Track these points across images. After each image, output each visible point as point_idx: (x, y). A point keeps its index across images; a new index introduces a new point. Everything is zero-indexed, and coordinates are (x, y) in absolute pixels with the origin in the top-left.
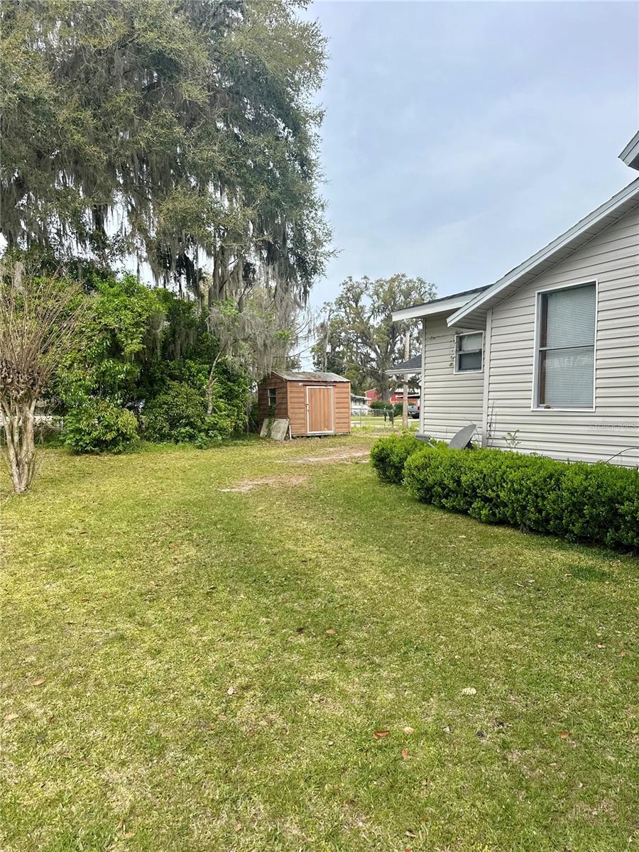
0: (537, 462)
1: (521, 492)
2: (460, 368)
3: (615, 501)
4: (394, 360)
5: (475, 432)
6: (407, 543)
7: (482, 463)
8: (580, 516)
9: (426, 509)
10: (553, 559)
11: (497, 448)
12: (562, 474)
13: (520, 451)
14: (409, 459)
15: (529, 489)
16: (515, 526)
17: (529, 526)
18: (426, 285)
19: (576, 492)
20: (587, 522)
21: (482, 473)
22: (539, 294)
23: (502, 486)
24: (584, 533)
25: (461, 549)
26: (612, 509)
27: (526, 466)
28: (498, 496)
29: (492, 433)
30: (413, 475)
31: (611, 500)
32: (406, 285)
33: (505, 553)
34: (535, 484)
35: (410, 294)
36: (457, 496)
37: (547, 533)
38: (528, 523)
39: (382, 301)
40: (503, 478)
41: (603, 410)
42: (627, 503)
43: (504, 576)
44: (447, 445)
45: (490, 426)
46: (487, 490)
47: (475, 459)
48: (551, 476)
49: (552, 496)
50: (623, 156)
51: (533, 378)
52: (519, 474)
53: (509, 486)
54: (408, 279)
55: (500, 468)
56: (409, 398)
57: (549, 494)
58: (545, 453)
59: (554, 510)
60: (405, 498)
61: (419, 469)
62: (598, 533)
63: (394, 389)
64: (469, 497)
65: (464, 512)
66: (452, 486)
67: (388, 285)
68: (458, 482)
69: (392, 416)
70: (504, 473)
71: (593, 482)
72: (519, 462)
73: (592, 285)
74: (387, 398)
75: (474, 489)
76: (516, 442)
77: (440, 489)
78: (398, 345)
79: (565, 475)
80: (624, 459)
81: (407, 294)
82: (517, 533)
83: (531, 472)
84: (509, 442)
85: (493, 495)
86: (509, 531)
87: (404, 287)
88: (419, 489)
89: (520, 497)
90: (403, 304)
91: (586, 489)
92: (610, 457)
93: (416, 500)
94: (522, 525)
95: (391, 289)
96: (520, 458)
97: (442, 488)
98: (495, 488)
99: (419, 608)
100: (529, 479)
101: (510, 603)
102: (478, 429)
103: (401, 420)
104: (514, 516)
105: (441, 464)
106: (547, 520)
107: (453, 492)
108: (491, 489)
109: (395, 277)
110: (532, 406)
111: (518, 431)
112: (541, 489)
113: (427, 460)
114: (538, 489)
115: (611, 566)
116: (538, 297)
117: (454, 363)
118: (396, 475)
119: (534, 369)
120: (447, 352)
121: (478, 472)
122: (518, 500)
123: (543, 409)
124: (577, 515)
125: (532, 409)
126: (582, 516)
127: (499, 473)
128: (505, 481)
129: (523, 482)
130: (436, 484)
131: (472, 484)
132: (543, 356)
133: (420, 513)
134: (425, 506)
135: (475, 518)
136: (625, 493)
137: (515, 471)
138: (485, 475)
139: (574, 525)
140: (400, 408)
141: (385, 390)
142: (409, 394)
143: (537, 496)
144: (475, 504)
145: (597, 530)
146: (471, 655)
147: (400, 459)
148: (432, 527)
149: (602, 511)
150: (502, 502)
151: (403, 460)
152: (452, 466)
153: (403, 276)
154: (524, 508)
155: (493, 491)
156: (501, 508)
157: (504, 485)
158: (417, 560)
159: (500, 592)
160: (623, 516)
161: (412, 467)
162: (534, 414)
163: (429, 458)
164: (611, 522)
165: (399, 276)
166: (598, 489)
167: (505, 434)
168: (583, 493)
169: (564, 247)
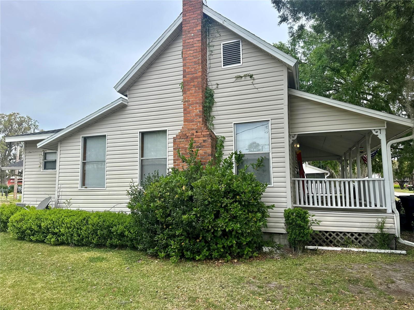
0: (79, 213)
1: (70, 228)
2: (45, 168)
3: (110, 227)
4: (10, 160)
5: (50, 200)
6: (6, 262)
7: (53, 216)
8: (96, 235)
9: (20, 243)
10: (83, 256)
11: (61, 208)
12: (89, 217)
13: (71, 208)
14: (12, 217)
15: (74, 226)
16: (68, 244)
17: (74, 243)
18: (32, 121)
19: (95, 225)
20: (99, 238)
21: (52, 221)
22: (82, 137)
23: (62, 226)
24: (98, 243)
25: (37, 260)
26: (109, 230)
27: (74, 216)
28: (60, 231)
29: (60, 201)
30: (14, 226)
31: (109, 227)
32: (19, 119)
33: (60, 258)
34: (77, 223)
35: (22, 124)
36: (39, 234)
37: (83, 245)
38: (74, 242)
39: (4, 126)
40: (62, 222)
41: (109, 188)
42: (114, 227)
43: (58, 268)
44: (35, 208)
45: (58, 197)
46: (54, 229)
47: (49, 214)
48: (84, 219)
49: (84, 228)
50: (115, 88)
51: (80, 174)
52: (70, 219)
53: (65, 225)
54: (21, 116)
55: (61, 217)
56: (18, 182)
57: (84, 227)
58: (83, 209)
59: (85, 234)
60: (9, 239)
61: (18, 222)
62: (104, 242)
63: (9, 177)
64: (46, 233)
65: (43, 242)
66: (36, 228)
67: (8, 117)
68: (40, 227)
69: (7, 193)
70: (63, 220)
71: (102, 220)
72: (71, 214)
73: (105, 136)
74: (4, 182)
75: (48, 229)
76: (70, 204)
77: (29, 232)
78: (13, 152)
79: (90, 218)
80: (116, 209)
81: (20, 124)
82: (69, 248)
83: (76, 218)
84: (66, 204)
85: (57, 231)
86: (65, 247)
87: (18, 120)
88: (17, 233)
89: (70, 230)
90: (17, 129)
91: (99, 223)
92: (110, 209)
93: (15, 239)
94: (71, 243)
95: (9, 120)
96: (71, 211)
97: (31, 230)
98: (58, 227)
99: (8, 291)
100: (75, 221)
101: (57, 279)
102: (52, 199)
103: (13, 195)
104: (67, 239)
105: (30, 218)
106: (82, 239)
107: (37, 232)
108: (57, 228)
109: (12, 114)
110: (79, 187)
111: (71, 199)
112: (80, 225)
113: (23, 217)
114: (78, 225)
115: (107, 255)
116: (82, 139)
117: (42, 165)
118: (4, 227)
119: (80, 170)
120: (38, 160)
121: (50, 220)
122: (69, 232)
123: (84, 189)
124: (95, 235)
125: (79, 189)
126: (97, 235)
127: (61, 220)
128: (63, 224)
129: (72, 223)
130: (27, 229)
131: (47, 227)
132: (84, 164)
133: (17, 245)
134: (20, 242)
135: (48, 244)
136: (114, 223)
137: (68, 218)
138: (54, 221)
139: (94, 240)
140: (12, 188)
141: (4, 177)
142: (18, 179)
143: (78, 229)
144: (48, 236)
145: (103, 240)
146: (34, 305)
147: (7, 217)
148: (22, 252)
149: (105, 231)
150: (62, 234)
151: (8, 218)
152: (37, 219)
153: (18, 114)
154: (72, 235)
155: (58, 229)
156: (61, 237)
157: (63, 225)
158: (11, 269)
159: (54, 275)
160: (113, 233)
161: (14, 221)
162: (80, 191)
163: (24, 215)
164: (109, 236)
165: (15, 113)
166: (103, 222)
167: (65, 201)
168: (97, 225)
169: (93, 119)
